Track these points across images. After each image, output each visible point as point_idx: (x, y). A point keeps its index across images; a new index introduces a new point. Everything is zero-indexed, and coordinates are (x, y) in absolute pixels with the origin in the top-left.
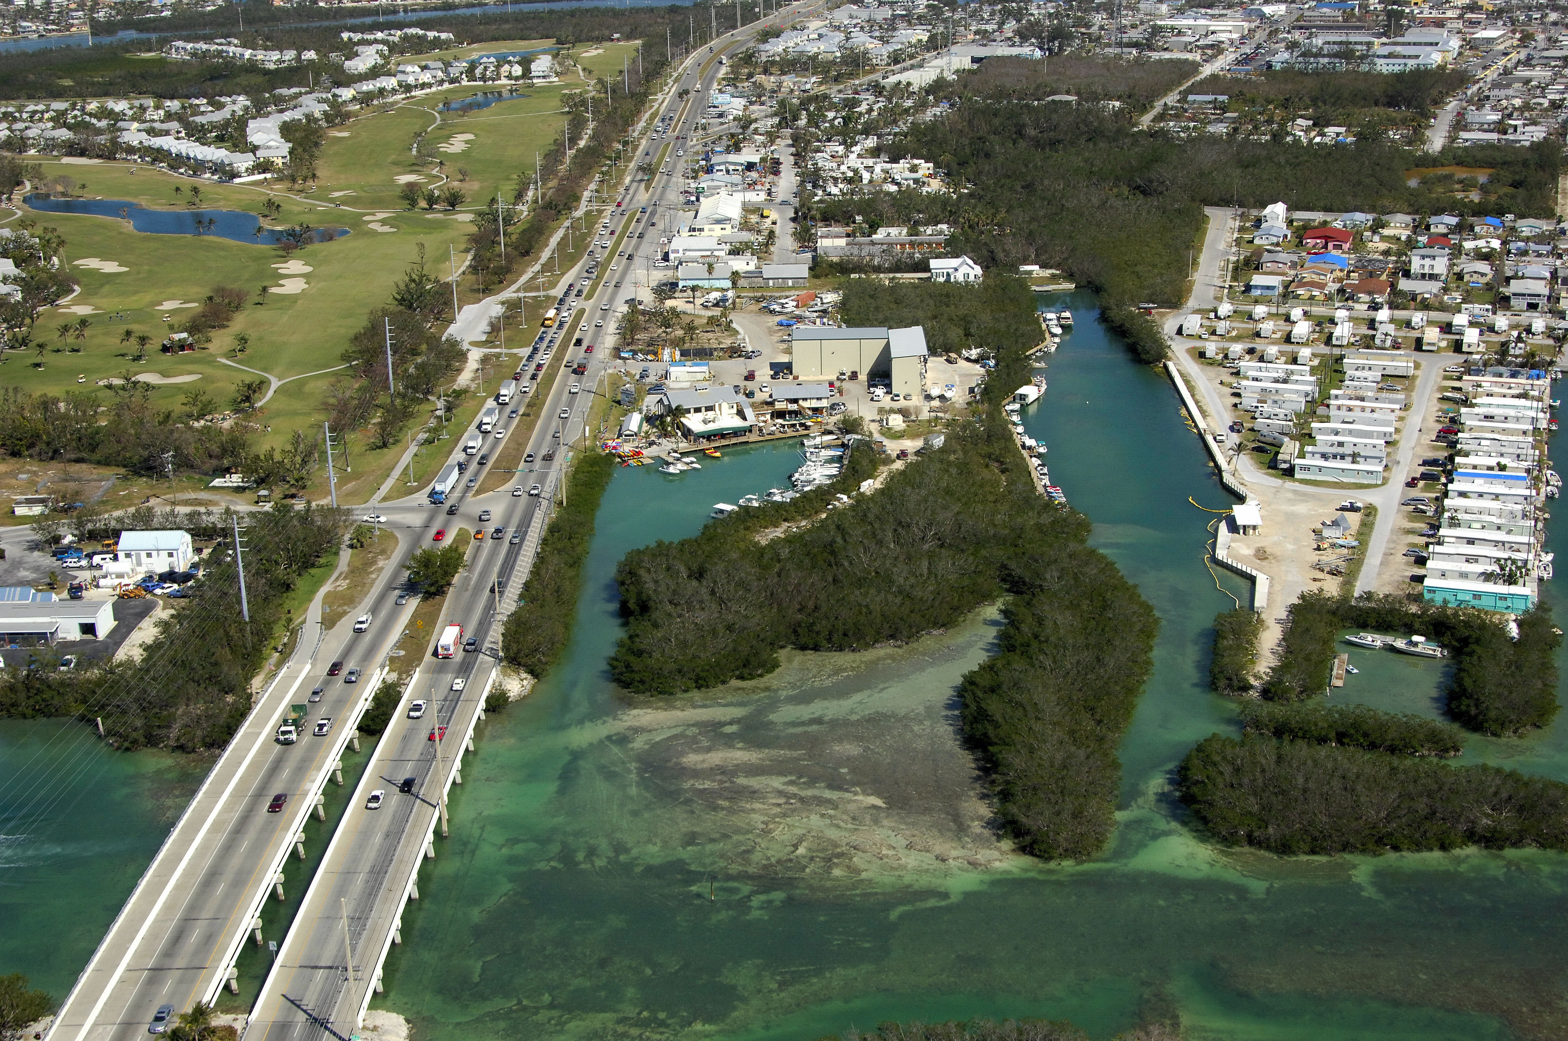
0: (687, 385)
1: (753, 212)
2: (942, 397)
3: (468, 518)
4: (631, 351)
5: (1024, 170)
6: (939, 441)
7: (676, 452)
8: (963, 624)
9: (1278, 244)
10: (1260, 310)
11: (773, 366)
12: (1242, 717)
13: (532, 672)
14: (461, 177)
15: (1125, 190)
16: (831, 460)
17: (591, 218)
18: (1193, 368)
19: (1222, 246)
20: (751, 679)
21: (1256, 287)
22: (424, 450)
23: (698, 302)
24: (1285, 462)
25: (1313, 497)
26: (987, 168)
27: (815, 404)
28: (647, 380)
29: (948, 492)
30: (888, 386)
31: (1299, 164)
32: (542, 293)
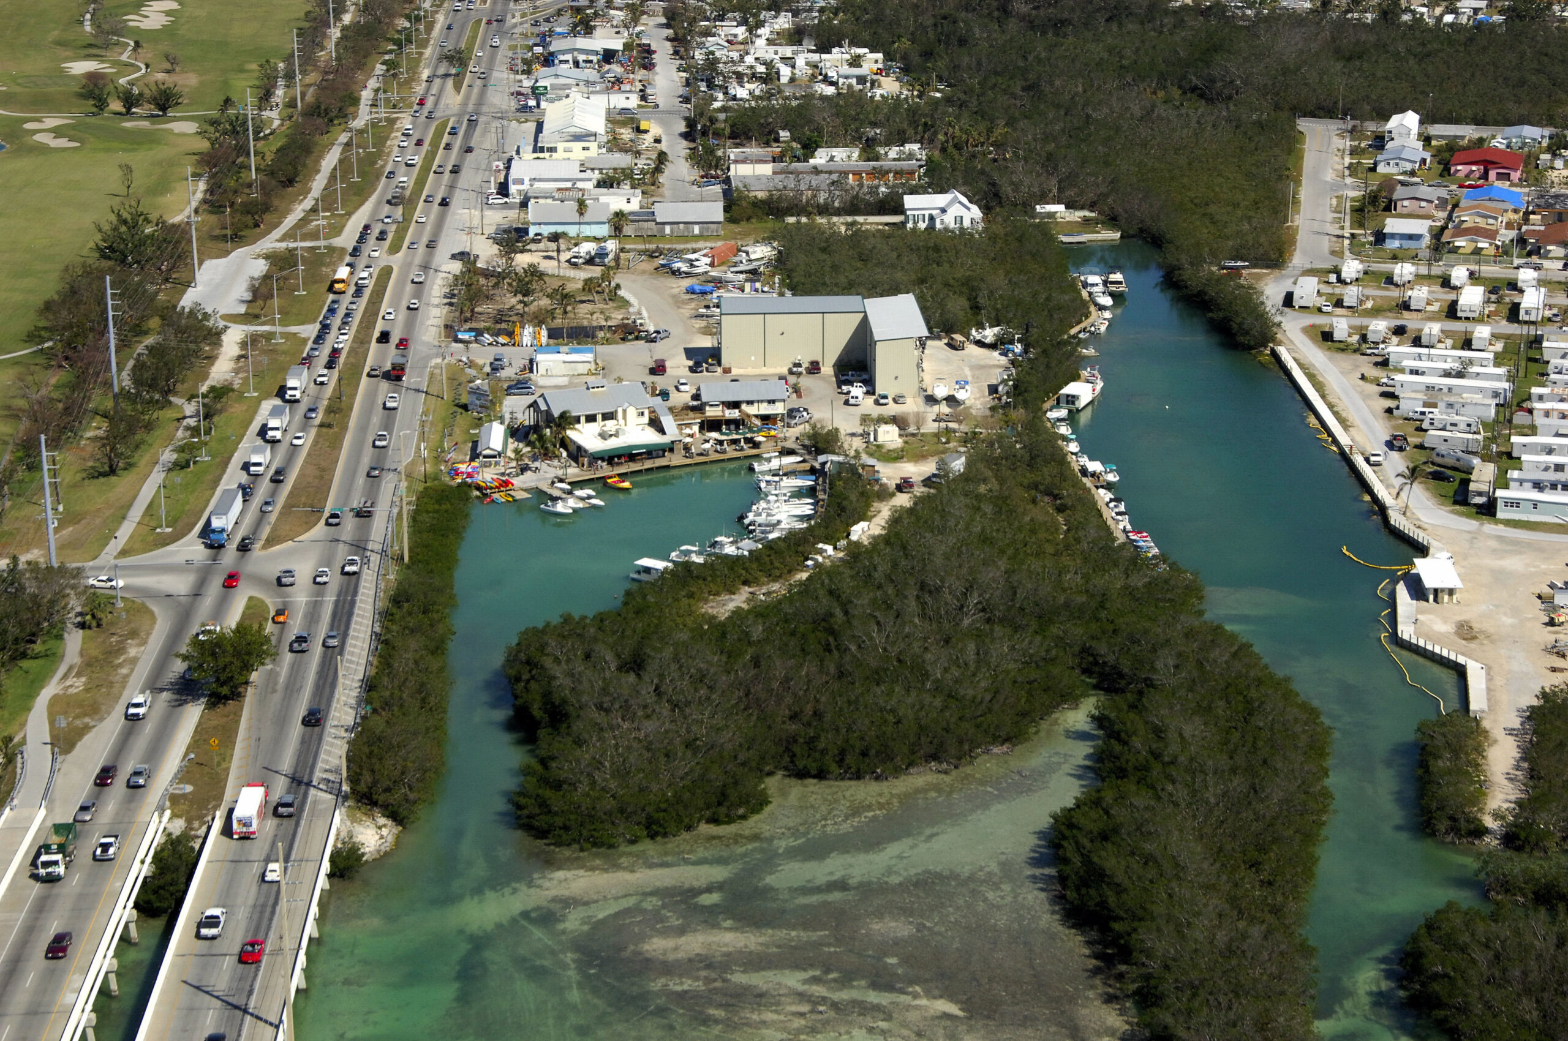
0: (563, 381)
1: (623, 124)
2: (951, 400)
3: (259, 581)
4: (471, 330)
5: (1021, 64)
6: (958, 465)
7: (561, 481)
8: (1035, 738)
9: (1412, 173)
10: (1404, 270)
11: (690, 353)
12: (1482, 876)
13: (395, 816)
14: (168, 66)
15: (1176, 93)
16: (799, 494)
17: (380, 132)
18: (1317, 356)
19: (1330, 176)
20: (728, 823)
21: (1393, 236)
22: (178, 477)
23: (565, 256)
24: (1480, 494)
25: (1530, 546)
26: (966, 59)
27: (765, 409)
28: (503, 374)
29: (985, 539)
30: (869, 384)
31: (1428, 55)
32: (322, 243)
